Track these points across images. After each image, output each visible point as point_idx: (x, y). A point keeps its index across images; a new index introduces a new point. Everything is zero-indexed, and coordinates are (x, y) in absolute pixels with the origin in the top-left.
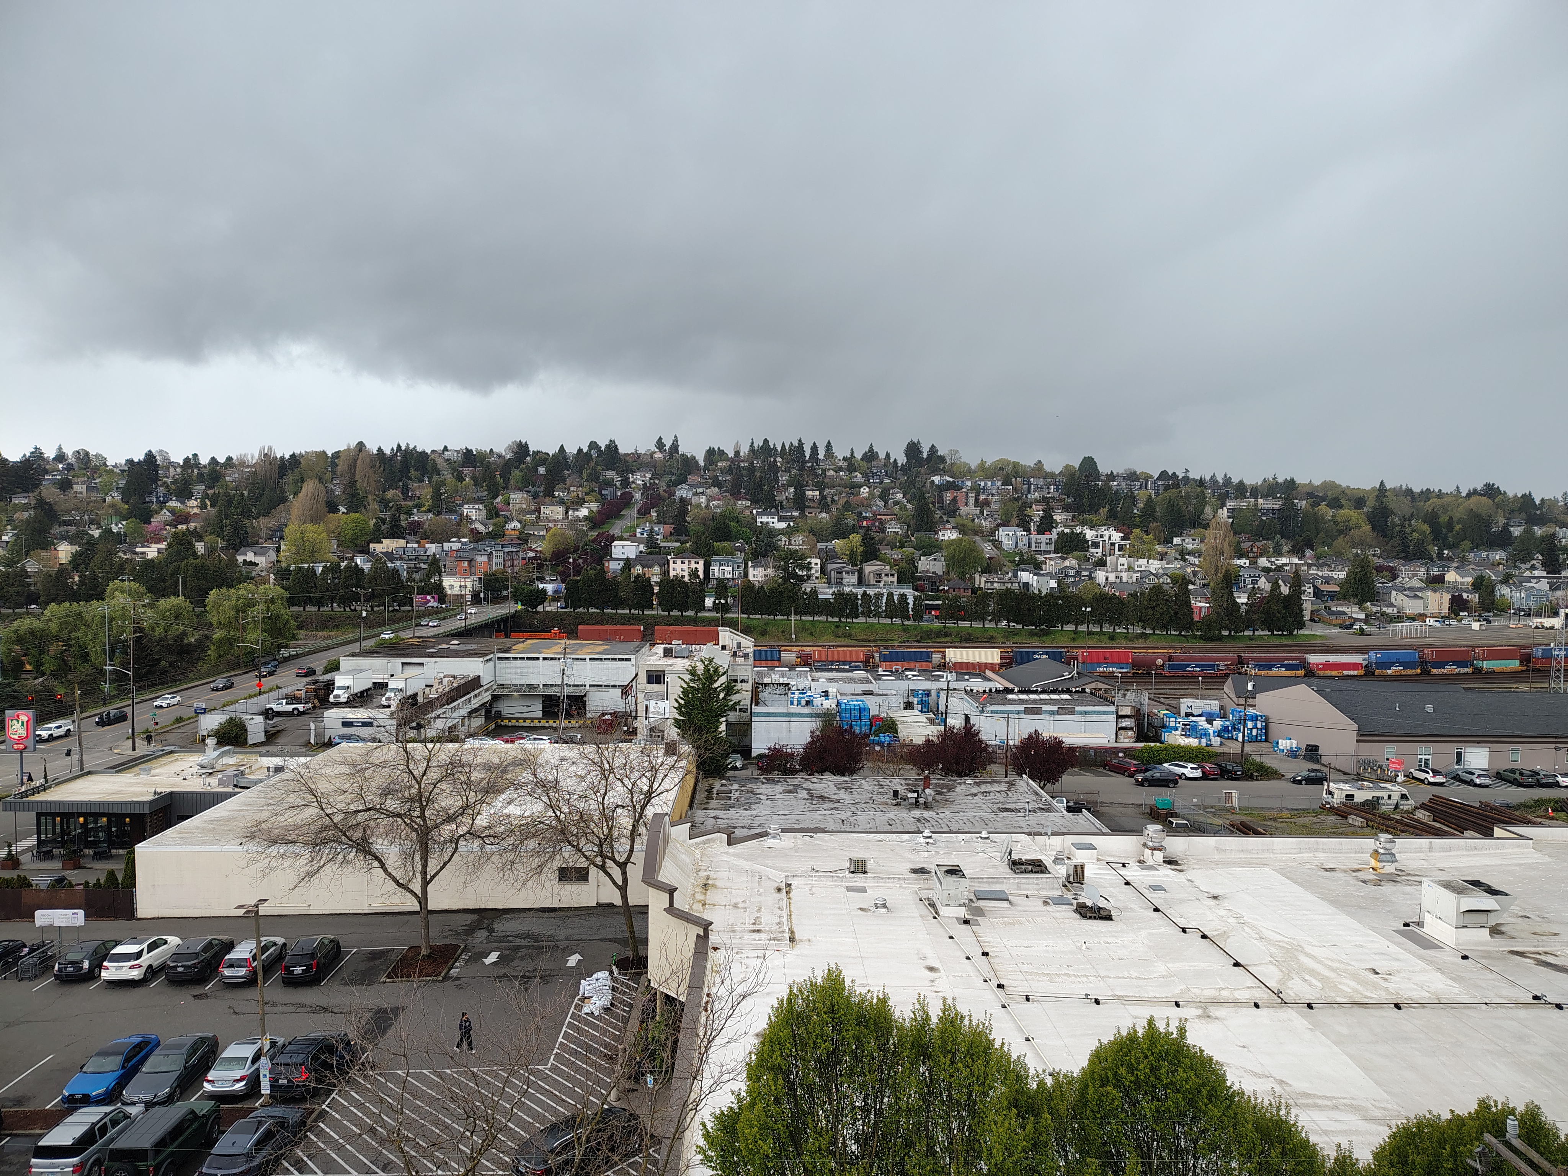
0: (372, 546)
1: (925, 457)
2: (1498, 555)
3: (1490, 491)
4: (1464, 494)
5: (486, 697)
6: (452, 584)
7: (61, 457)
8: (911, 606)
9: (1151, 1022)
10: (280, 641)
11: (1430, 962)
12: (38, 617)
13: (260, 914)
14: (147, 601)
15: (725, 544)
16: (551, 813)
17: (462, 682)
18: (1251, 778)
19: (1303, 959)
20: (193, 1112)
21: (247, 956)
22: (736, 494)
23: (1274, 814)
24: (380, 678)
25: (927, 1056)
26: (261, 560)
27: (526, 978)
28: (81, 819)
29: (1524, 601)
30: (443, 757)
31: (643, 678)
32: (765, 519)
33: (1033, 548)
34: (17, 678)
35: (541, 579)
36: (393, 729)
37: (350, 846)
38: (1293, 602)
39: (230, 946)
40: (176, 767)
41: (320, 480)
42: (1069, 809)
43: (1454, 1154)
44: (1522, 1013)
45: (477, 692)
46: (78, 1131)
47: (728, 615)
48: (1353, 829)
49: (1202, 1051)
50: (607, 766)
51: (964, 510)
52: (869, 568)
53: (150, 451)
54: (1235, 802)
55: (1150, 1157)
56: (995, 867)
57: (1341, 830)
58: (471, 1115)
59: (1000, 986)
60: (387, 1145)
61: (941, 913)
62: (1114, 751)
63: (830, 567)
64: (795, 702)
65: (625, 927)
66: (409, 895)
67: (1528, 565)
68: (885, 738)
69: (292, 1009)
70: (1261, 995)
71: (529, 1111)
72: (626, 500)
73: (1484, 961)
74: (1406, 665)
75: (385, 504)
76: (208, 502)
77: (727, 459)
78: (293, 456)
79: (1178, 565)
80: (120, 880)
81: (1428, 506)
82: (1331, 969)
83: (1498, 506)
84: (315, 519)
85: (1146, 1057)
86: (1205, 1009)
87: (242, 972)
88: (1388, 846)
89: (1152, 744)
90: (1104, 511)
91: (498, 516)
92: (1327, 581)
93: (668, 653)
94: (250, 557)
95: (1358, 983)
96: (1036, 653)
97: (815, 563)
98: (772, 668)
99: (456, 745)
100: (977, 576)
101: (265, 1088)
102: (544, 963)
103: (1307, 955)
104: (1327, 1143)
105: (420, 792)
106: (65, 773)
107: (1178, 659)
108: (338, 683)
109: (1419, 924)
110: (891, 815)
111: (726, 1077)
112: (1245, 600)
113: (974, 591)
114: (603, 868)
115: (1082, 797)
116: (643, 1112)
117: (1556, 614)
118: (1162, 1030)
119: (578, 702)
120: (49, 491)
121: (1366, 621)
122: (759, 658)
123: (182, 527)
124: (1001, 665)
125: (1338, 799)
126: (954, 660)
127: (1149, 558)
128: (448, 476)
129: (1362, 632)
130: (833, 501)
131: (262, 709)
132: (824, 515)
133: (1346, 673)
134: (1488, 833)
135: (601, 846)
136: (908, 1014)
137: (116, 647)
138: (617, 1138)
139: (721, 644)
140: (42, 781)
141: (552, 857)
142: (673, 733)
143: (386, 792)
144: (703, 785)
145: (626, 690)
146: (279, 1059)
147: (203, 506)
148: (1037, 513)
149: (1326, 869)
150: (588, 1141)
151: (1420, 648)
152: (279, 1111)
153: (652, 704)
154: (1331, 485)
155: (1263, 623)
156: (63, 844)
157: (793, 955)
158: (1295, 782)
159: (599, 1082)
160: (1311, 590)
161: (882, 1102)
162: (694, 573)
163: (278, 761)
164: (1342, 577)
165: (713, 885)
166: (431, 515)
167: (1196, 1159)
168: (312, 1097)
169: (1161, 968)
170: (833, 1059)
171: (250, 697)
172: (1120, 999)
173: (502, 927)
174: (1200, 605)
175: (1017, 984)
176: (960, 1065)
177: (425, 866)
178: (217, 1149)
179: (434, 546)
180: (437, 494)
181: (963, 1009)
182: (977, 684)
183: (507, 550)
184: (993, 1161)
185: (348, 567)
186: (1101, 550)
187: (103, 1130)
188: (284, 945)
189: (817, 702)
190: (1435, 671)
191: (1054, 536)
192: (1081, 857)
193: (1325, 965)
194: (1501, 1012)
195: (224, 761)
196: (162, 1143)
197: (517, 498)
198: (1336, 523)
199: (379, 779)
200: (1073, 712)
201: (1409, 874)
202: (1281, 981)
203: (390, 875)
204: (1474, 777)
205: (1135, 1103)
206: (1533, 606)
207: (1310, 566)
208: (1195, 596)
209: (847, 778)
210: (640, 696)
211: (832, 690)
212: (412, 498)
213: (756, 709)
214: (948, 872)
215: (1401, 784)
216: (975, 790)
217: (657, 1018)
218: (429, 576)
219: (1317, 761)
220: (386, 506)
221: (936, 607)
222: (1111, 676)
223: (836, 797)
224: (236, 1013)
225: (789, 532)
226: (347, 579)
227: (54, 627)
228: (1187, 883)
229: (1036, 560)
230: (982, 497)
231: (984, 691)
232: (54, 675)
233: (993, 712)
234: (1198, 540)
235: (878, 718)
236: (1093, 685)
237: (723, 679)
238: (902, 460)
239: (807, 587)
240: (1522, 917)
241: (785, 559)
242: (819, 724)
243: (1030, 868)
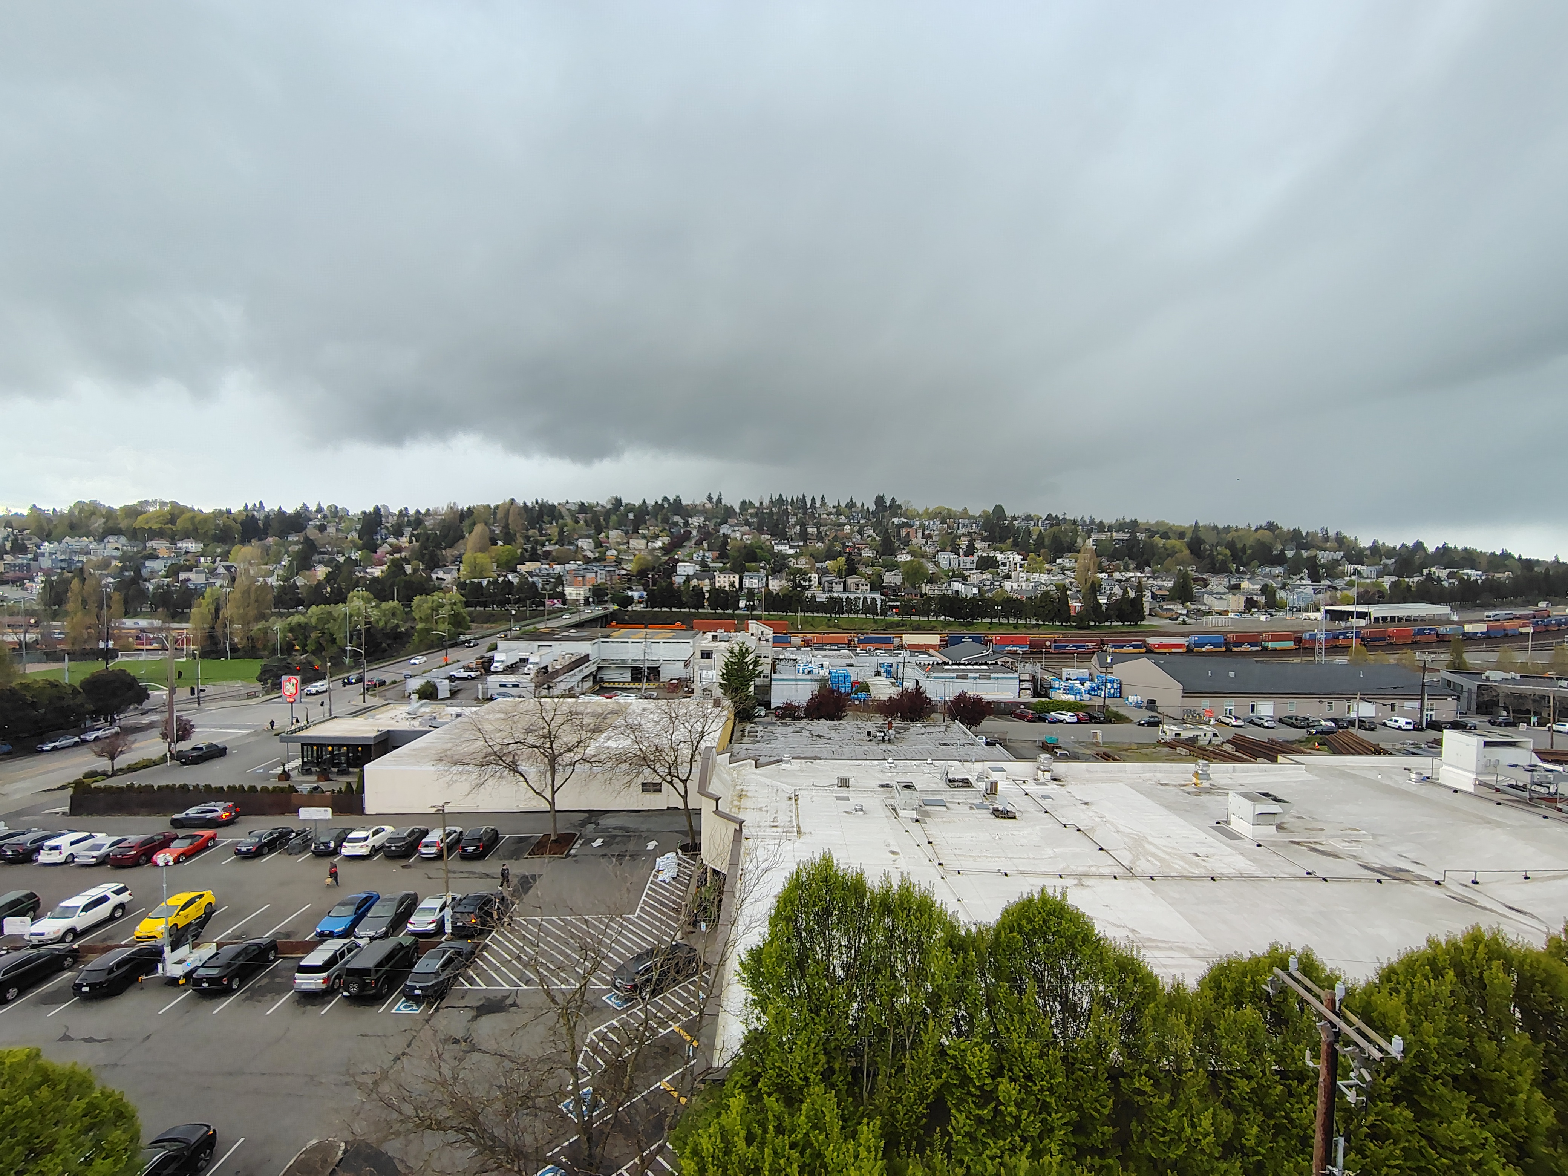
0: (518, 566)
1: (888, 505)
2: (1278, 570)
3: (1271, 527)
4: (1253, 529)
5: (594, 668)
6: (571, 592)
7: (320, 510)
8: (879, 606)
9: (1043, 889)
10: (460, 630)
11: (1235, 849)
12: (303, 614)
13: (446, 811)
14: (373, 604)
15: (753, 564)
16: (636, 746)
17: (578, 657)
18: (1110, 722)
19: (1147, 846)
20: (401, 943)
21: (438, 840)
22: (761, 531)
23: (1126, 747)
24: (523, 655)
25: (890, 912)
26: (448, 577)
27: (621, 857)
28: (330, 748)
29: (1296, 601)
30: (565, 709)
31: (698, 655)
32: (780, 547)
33: (961, 567)
34: (290, 655)
35: (630, 589)
36: (532, 689)
37: (505, 767)
38: (1137, 603)
39: (425, 833)
40: (392, 713)
41: (486, 524)
42: (987, 744)
43: (1253, 982)
44: (1299, 884)
45: (587, 664)
46: (327, 956)
47: (755, 613)
48: (1180, 757)
49: (1077, 909)
50: (674, 715)
51: (914, 541)
52: (850, 580)
53: (377, 506)
54: (1100, 739)
55: (1043, 982)
56: (936, 783)
57: (1172, 758)
58: (583, 948)
59: (940, 864)
60: (529, 967)
61: (900, 815)
62: (1018, 704)
63: (824, 579)
64: (801, 671)
65: (687, 824)
66: (543, 800)
67: (1299, 577)
68: (862, 696)
69: (466, 875)
70: (1118, 871)
71: (623, 945)
72: (687, 536)
73: (1273, 848)
74: (1215, 645)
75: (527, 538)
76: (414, 539)
77: (755, 507)
78: (469, 509)
79: (1061, 577)
80: (355, 789)
81: (1229, 537)
82: (1168, 854)
83: (1276, 537)
84: (482, 550)
85: (1040, 913)
86: (1080, 880)
87: (434, 850)
88: (1204, 769)
89: (1043, 700)
90: (1009, 541)
91: (602, 546)
92: (1160, 588)
93: (715, 638)
94: (441, 574)
95: (1186, 863)
96: (964, 637)
97: (814, 577)
98: (785, 648)
99: (574, 700)
100: (923, 585)
101: (448, 928)
102: (631, 847)
103: (1150, 843)
104: (1165, 973)
105: (549, 732)
106: (320, 718)
107: (1060, 641)
108: (496, 659)
109: (1227, 822)
110: (866, 748)
111: (754, 925)
112: (1105, 601)
113: (922, 596)
114: (671, 783)
115: (996, 735)
116: (699, 947)
117: (1318, 610)
118: (1051, 895)
119: (655, 671)
120: (311, 532)
121: (1187, 615)
122: (776, 642)
123: (397, 556)
124: (940, 646)
125: (1169, 737)
126: (908, 643)
127: (1040, 573)
128: (569, 520)
129: (1184, 622)
130: (826, 535)
131: (448, 675)
132: (820, 544)
133: (1174, 650)
134: (1274, 760)
135: (670, 768)
136: (877, 883)
137: (354, 634)
138: (681, 964)
139: (750, 632)
140: (305, 723)
141: (637, 776)
142: (718, 692)
143: (528, 731)
144: (739, 727)
145: (687, 663)
146: (459, 909)
147: (411, 542)
148: (964, 543)
149: (1162, 785)
150: (662, 966)
151: (1225, 633)
152: (457, 944)
153: (704, 672)
154: (1162, 524)
155: (1117, 617)
156: (318, 765)
157: (799, 843)
158: (1140, 725)
159: (669, 926)
160: (1150, 594)
161: (859, 942)
162: (732, 585)
163: (458, 710)
164: (1170, 585)
165: (746, 795)
166: (557, 546)
167: (1075, 983)
168: (479, 934)
169: (1049, 852)
170: (827, 912)
171: (441, 667)
172: (1021, 873)
173: (604, 822)
174: (1075, 605)
175: (951, 863)
176: (913, 918)
177: (553, 781)
178: (416, 969)
179: (559, 566)
180: (561, 532)
181: (914, 879)
182: (924, 659)
183: (607, 569)
184: (935, 984)
185: (504, 580)
186: (1007, 567)
187: (342, 955)
188: (461, 832)
189: (815, 671)
190: (1235, 649)
191: (976, 558)
192: (995, 776)
193: (1163, 850)
194: (1285, 883)
195: (423, 710)
196: (380, 964)
197: (615, 535)
198: (1166, 549)
199: (524, 723)
200: (989, 678)
201: (1219, 788)
202: (1133, 861)
203: (530, 786)
204: (1263, 721)
205: (1032, 944)
206: (1303, 606)
207: (1148, 578)
208: (1072, 598)
209: (836, 723)
210: (696, 668)
211: (826, 664)
212: (545, 535)
213: (774, 676)
214: (905, 787)
215: (1213, 726)
216: (923, 730)
217: (708, 885)
218: (556, 587)
219: (1155, 711)
220: (528, 541)
221: (896, 607)
222: (1015, 653)
223: (829, 736)
224: (429, 878)
225: (796, 556)
226: (503, 589)
227: (314, 621)
228: (1068, 794)
229: (963, 574)
230: (927, 532)
231: (929, 664)
232: (314, 653)
233: (935, 678)
234: (1073, 560)
235: (857, 683)
236: (1003, 659)
237: (752, 656)
238: (873, 508)
239: (808, 593)
240: (1298, 817)
241: (794, 575)
242: (817, 687)
243: (960, 784)
